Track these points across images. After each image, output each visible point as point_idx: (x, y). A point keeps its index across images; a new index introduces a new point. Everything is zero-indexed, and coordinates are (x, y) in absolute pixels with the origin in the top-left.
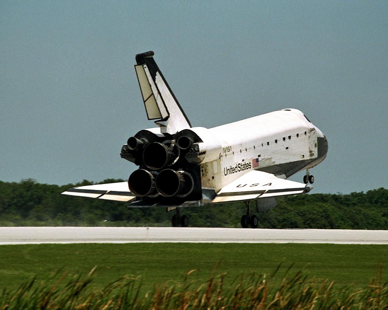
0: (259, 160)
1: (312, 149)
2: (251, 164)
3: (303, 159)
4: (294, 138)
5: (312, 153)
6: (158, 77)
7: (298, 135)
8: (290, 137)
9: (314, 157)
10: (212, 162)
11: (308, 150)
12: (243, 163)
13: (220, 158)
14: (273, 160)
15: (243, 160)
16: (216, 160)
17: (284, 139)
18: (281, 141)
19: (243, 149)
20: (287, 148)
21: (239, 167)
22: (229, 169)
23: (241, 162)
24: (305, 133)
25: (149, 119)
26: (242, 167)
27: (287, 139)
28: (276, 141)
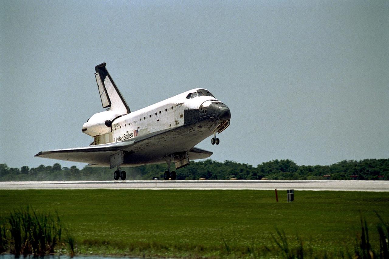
0: (138, 130)
1: (177, 120)
2: (133, 134)
3: (170, 128)
4: (163, 112)
5: (177, 122)
6: (107, 79)
7: (166, 110)
8: (160, 112)
9: (179, 126)
10: (104, 135)
11: (174, 120)
12: (127, 134)
13: (111, 132)
14: (149, 130)
15: (127, 132)
16: (108, 133)
17: (156, 114)
18: (154, 116)
19: (127, 123)
20: (158, 120)
21: (125, 137)
22: (118, 139)
23: (125, 133)
24: (172, 108)
25: (104, 108)
26: (127, 137)
27: (158, 114)
28: (150, 116)
